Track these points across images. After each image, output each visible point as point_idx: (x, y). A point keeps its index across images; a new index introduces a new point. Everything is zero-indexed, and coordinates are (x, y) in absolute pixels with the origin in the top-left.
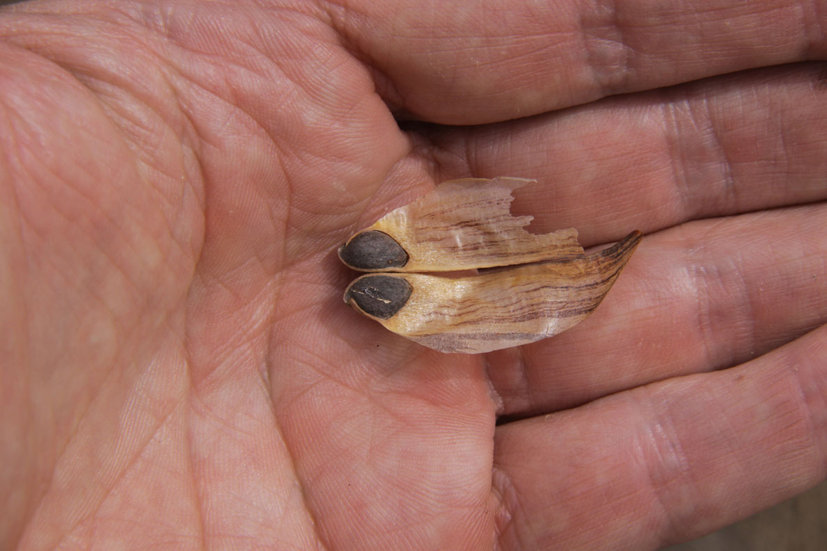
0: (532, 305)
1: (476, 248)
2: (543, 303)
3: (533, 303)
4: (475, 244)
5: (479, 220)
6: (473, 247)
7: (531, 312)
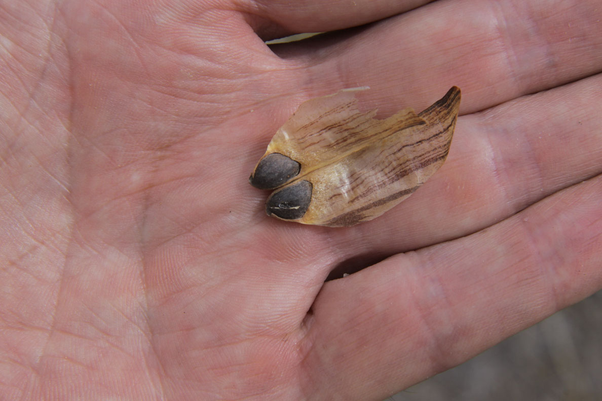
0: (401, 165)
1: (345, 141)
2: (408, 161)
3: (401, 162)
4: (343, 138)
5: (339, 123)
6: (342, 140)
7: (402, 171)
